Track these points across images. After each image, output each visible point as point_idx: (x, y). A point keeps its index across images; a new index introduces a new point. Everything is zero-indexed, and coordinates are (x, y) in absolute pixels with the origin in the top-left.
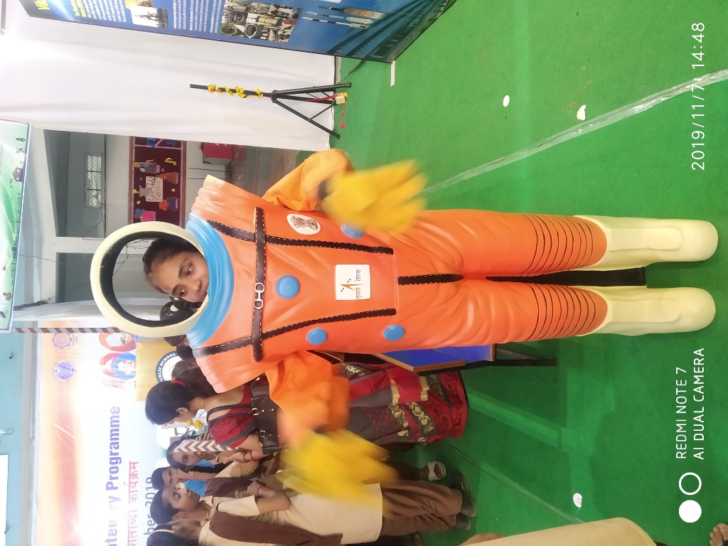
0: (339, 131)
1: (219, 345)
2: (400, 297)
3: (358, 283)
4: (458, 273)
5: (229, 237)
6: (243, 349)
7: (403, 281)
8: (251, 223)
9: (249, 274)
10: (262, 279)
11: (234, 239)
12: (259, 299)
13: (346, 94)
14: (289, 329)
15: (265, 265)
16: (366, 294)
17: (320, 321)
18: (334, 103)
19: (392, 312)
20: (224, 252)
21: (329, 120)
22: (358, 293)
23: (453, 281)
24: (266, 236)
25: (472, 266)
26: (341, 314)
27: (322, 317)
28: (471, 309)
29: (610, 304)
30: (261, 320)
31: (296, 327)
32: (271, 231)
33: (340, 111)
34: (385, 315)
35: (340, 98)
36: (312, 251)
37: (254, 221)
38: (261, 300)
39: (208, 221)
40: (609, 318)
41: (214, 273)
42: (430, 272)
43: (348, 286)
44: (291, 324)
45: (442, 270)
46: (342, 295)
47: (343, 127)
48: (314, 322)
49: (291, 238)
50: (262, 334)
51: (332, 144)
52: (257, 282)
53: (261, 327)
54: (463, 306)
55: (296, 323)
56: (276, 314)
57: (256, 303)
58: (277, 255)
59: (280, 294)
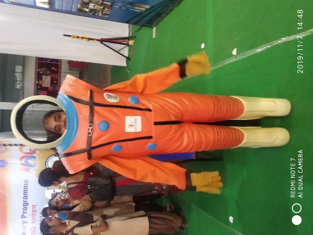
0: (130, 57)
1: (71, 152)
2: (154, 131)
3: (136, 124)
4: (180, 120)
5: (76, 103)
6: (82, 155)
7: (156, 123)
8: (87, 96)
9: (85, 120)
10: (92, 122)
11: (79, 104)
13: (133, 41)
14: (104, 145)
15: (93, 116)
16: (139, 129)
17: (118, 142)
20: (74, 110)
21: (126, 52)
22: (136, 129)
23: (178, 124)
24: (94, 103)
25: (187, 117)
26: (128, 138)
27: (119, 140)
28: (186, 136)
29: (245, 134)
30: (91, 141)
32: (97, 100)
33: (131, 48)
34: (148, 139)
36: (115, 110)
37: (89, 96)
38: (91, 132)
39: (67, 96)
40: (245, 141)
41: (69, 119)
42: (168, 120)
43: (131, 126)
44: (105, 142)
45: (173, 119)
46: (128, 129)
47: (132, 55)
48: (115, 142)
49: (105, 104)
50: (91, 147)
51: (127, 63)
52: (89, 123)
53: (91, 144)
54: (182, 135)
55: (107, 142)
56: (98, 138)
57: (89, 133)
58: (99, 112)
59: (100, 129)
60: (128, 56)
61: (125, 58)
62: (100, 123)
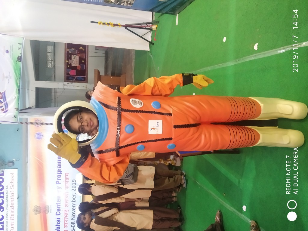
0: (153, 42)
1: (103, 151)
2: (174, 133)
3: (157, 127)
4: (198, 123)
5: (107, 108)
6: (111, 153)
7: (176, 127)
8: (115, 103)
9: (114, 124)
10: (120, 125)
11: (109, 109)
12: (118, 134)
13: (157, 26)
14: (130, 145)
15: (121, 120)
16: (160, 132)
17: (142, 142)
18: (151, 29)
19: (171, 139)
20: (105, 114)
21: (149, 37)
22: (157, 132)
23: (196, 126)
24: (121, 109)
25: (205, 119)
26: (151, 140)
27: (143, 141)
28: (203, 136)
29: (261, 135)
30: (119, 142)
31: (132, 144)
32: (124, 106)
33: (154, 33)
34: (168, 140)
35: (154, 27)
36: (139, 114)
37: (117, 102)
38: (119, 134)
39: (99, 102)
40: (260, 141)
41: (101, 123)
42: (187, 123)
43: (153, 129)
44: (131, 143)
45: (192, 122)
46: (151, 132)
47: (155, 40)
48: (140, 142)
49: (131, 110)
50: (119, 147)
51: (150, 47)
52: (117, 127)
53: (119, 144)
54: (200, 136)
55: (133, 143)
56: (125, 139)
57: (117, 135)
58: (126, 116)
59: (126, 132)
60: (152, 41)
61: (149, 43)
62: (126, 127)
